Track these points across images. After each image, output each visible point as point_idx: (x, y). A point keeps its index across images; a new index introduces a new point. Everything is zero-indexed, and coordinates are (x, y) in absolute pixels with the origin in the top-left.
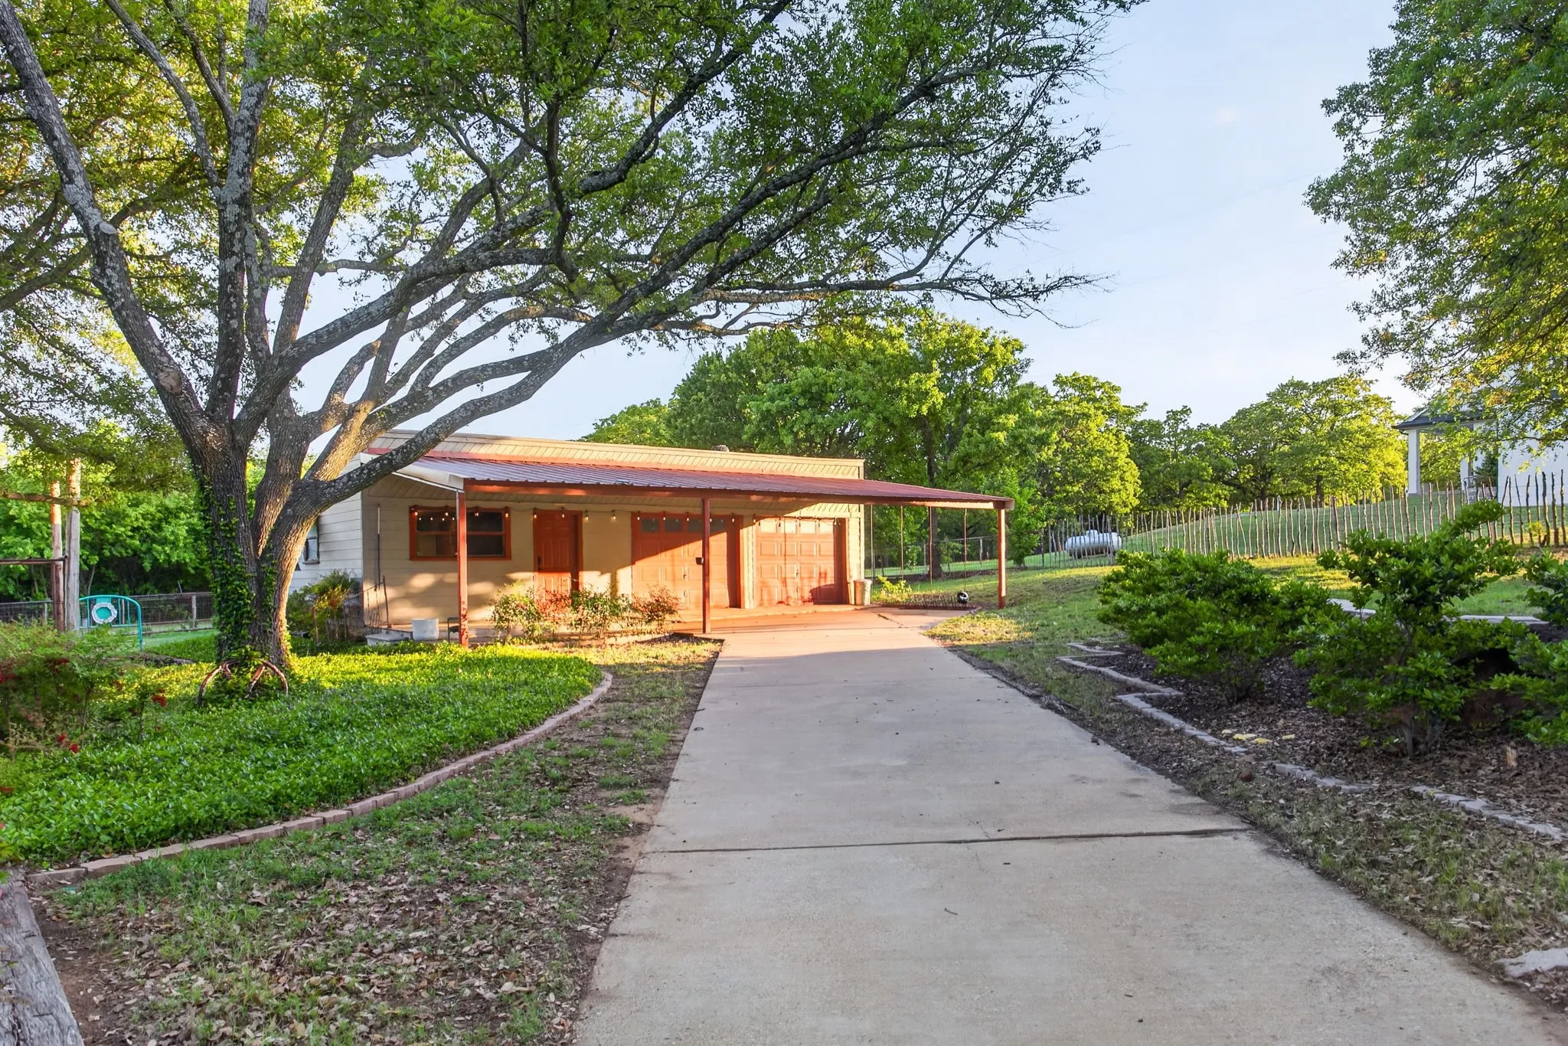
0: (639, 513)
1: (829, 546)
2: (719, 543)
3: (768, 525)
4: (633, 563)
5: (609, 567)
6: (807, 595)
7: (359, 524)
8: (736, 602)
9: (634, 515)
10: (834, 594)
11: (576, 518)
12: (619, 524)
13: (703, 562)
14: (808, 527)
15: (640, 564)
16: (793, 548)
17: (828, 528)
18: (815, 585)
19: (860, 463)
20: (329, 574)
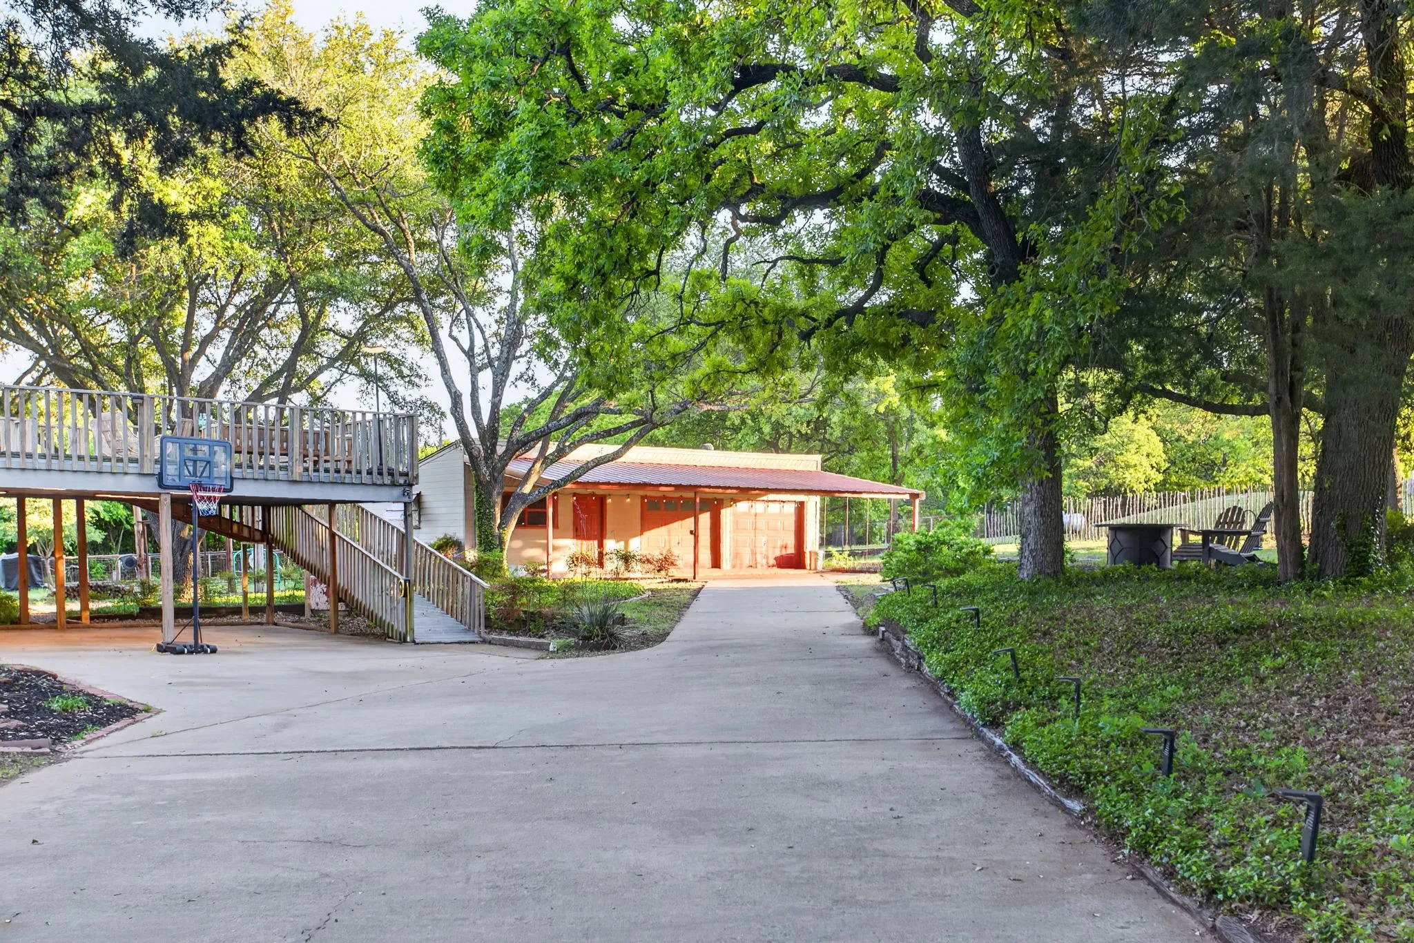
0: (646, 497)
1: (791, 523)
2: (705, 519)
3: (743, 506)
4: (642, 534)
5: (625, 536)
6: (772, 562)
7: (462, 503)
8: (716, 563)
9: (643, 498)
10: (795, 561)
11: (602, 499)
12: (632, 503)
13: (695, 533)
14: (774, 508)
15: (647, 534)
16: (761, 524)
17: (790, 509)
18: (778, 553)
19: (818, 458)
20: (442, 536)
